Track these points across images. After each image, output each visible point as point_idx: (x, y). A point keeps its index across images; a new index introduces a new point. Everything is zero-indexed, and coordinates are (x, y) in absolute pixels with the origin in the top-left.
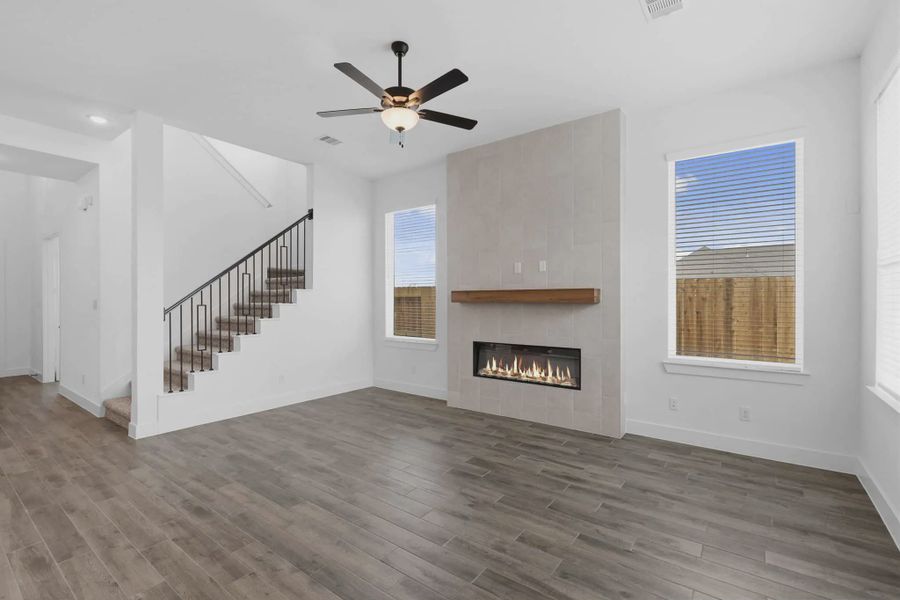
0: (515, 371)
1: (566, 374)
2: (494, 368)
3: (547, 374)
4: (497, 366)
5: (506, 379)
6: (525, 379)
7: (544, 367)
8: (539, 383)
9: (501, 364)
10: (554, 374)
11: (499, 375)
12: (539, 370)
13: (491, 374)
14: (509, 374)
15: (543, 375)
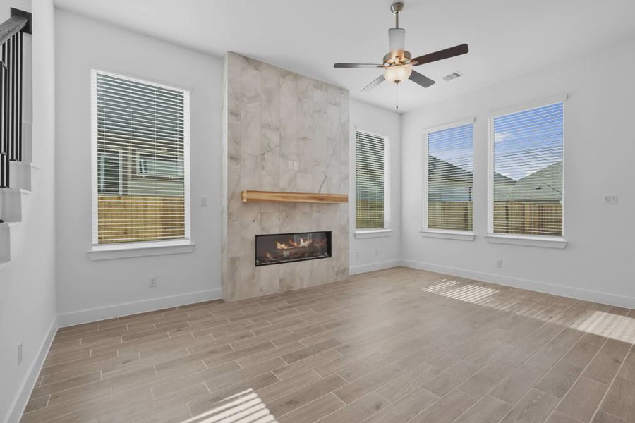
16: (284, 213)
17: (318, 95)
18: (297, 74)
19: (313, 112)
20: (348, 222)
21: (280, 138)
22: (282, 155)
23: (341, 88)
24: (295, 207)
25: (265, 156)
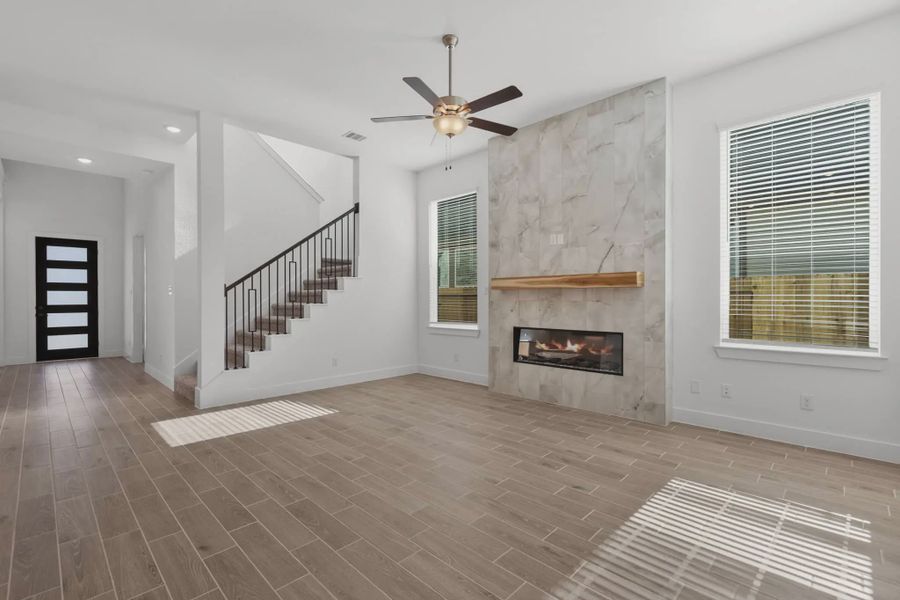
16: (546, 302)
17: (596, 124)
18: (561, 116)
19: (588, 153)
20: (663, 320)
21: (540, 208)
22: (543, 230)
23: (641, 87)
24: (560, 294)
25: (524, 235)
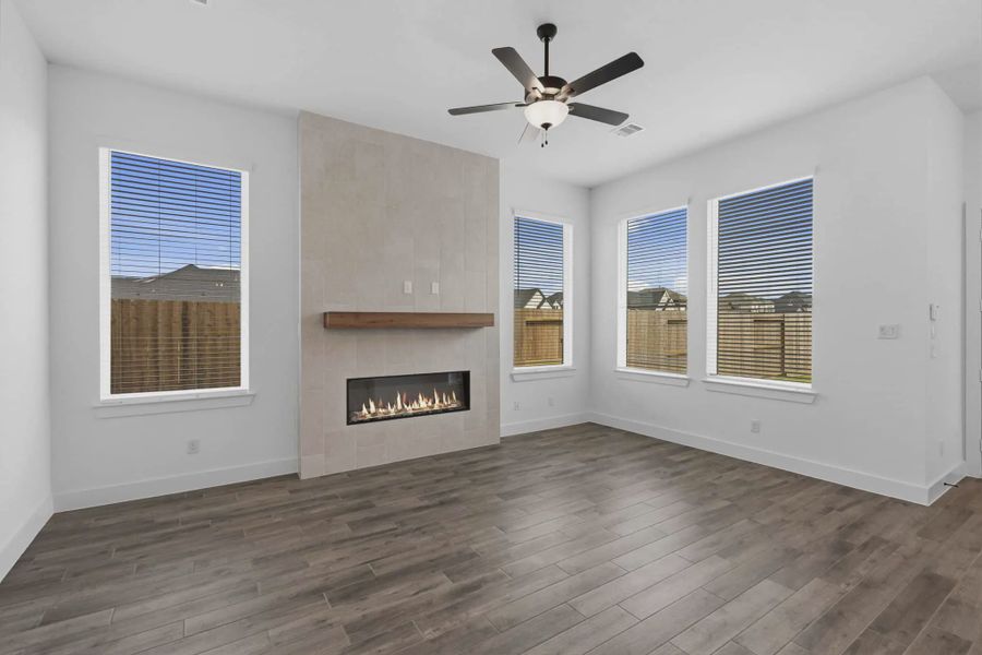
0: (400, 407)
1: (451, 398)
2: (373, 409)
3: (434, 402)
4: (377, 407)
5: (390, 418)
6: (411, 412)
7: (429, 396)
8: (427, 413)
9: (381, 403)
10: (441, 401)
11: (379, 416)
12: (425, 400)
13: (369, 416)
14: (392, 412)
15: (430, 404)
